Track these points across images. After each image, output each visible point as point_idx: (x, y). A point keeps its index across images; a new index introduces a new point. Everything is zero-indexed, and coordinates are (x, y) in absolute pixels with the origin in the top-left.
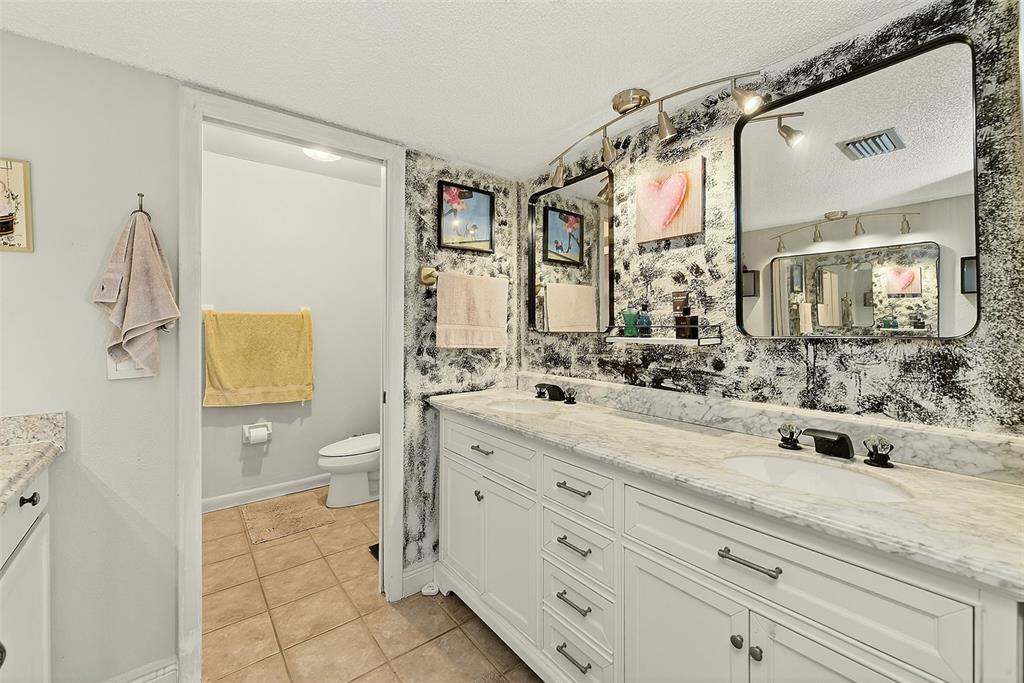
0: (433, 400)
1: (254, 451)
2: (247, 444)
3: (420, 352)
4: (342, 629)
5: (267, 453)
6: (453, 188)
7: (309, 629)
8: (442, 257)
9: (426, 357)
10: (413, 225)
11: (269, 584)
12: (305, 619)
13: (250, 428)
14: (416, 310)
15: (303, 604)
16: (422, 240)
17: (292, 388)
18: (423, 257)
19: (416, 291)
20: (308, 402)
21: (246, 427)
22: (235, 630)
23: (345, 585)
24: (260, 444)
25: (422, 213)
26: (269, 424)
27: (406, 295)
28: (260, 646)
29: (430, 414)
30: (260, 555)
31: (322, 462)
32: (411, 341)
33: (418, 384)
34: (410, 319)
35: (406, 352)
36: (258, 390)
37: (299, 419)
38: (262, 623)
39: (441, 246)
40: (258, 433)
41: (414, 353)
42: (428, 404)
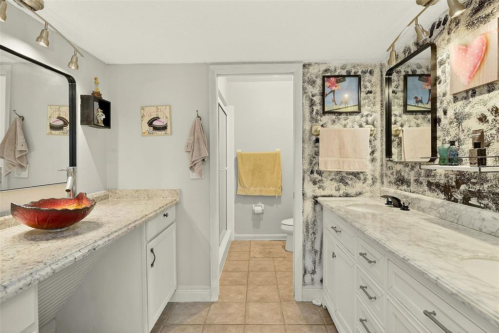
0: (319, 199)
1: (257, 216)
2: (254, 214)
3: (312, 172)
4: (271, 303)
5: (262, 219)
6: (332, 79)
7: (259, 298)
8: (326, 119)
9: (315, 175)
10: (307, 103)
11: (251, 275)
12: (259, 294)
13: (255, 206)
14: (309, 150)
15: (260, 287)
16: (313, 111)
17: (272, 189)
18: (313, 120)
19: (310, 139)
20: (280, 197)
21: (254, 205)
22: (234, 288)
23: (279, 286)
24: (259, 214)
25: (313, 96)
26: (263, 205)
27: (303, 141)
28: (240, 297)
29: (318, 207)
30: (251, 262)
31: (283, 227)
32: (307, 167)
33: (310, 190)
34: (306, 155)
35: (304, 172)
36: (258, 189)
37: (275, 205)
38: (243, 288)
39: (324, 113)
40: (258, 209)
41: (309, 173)
42: (317, 201)
